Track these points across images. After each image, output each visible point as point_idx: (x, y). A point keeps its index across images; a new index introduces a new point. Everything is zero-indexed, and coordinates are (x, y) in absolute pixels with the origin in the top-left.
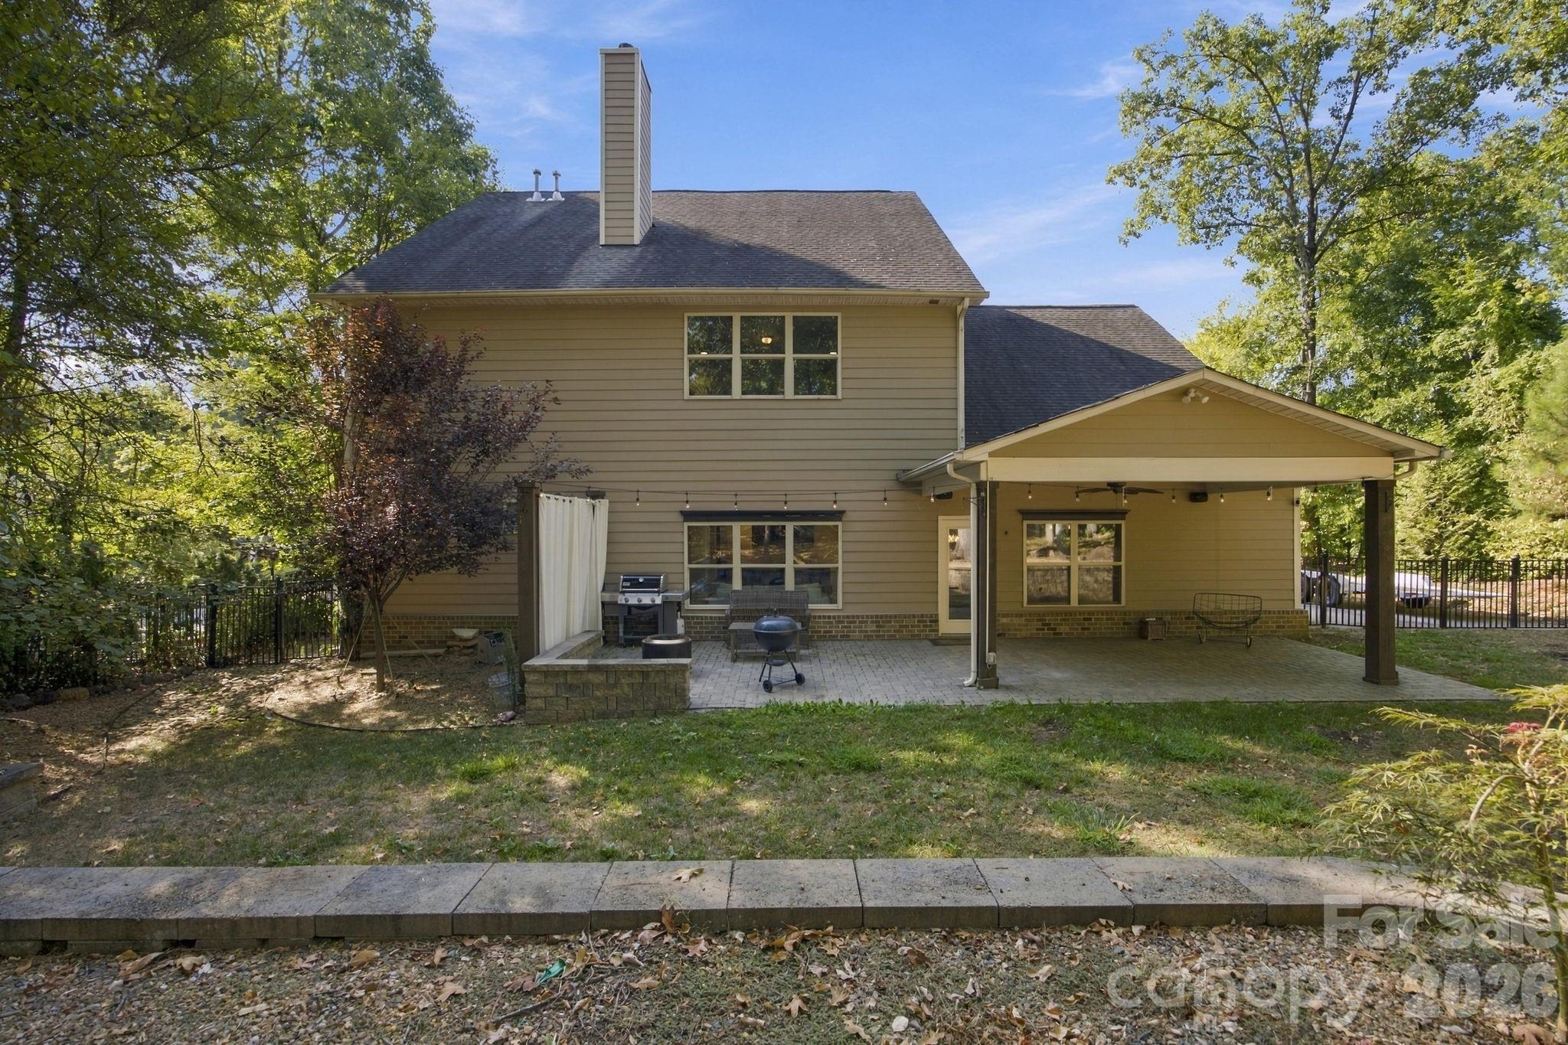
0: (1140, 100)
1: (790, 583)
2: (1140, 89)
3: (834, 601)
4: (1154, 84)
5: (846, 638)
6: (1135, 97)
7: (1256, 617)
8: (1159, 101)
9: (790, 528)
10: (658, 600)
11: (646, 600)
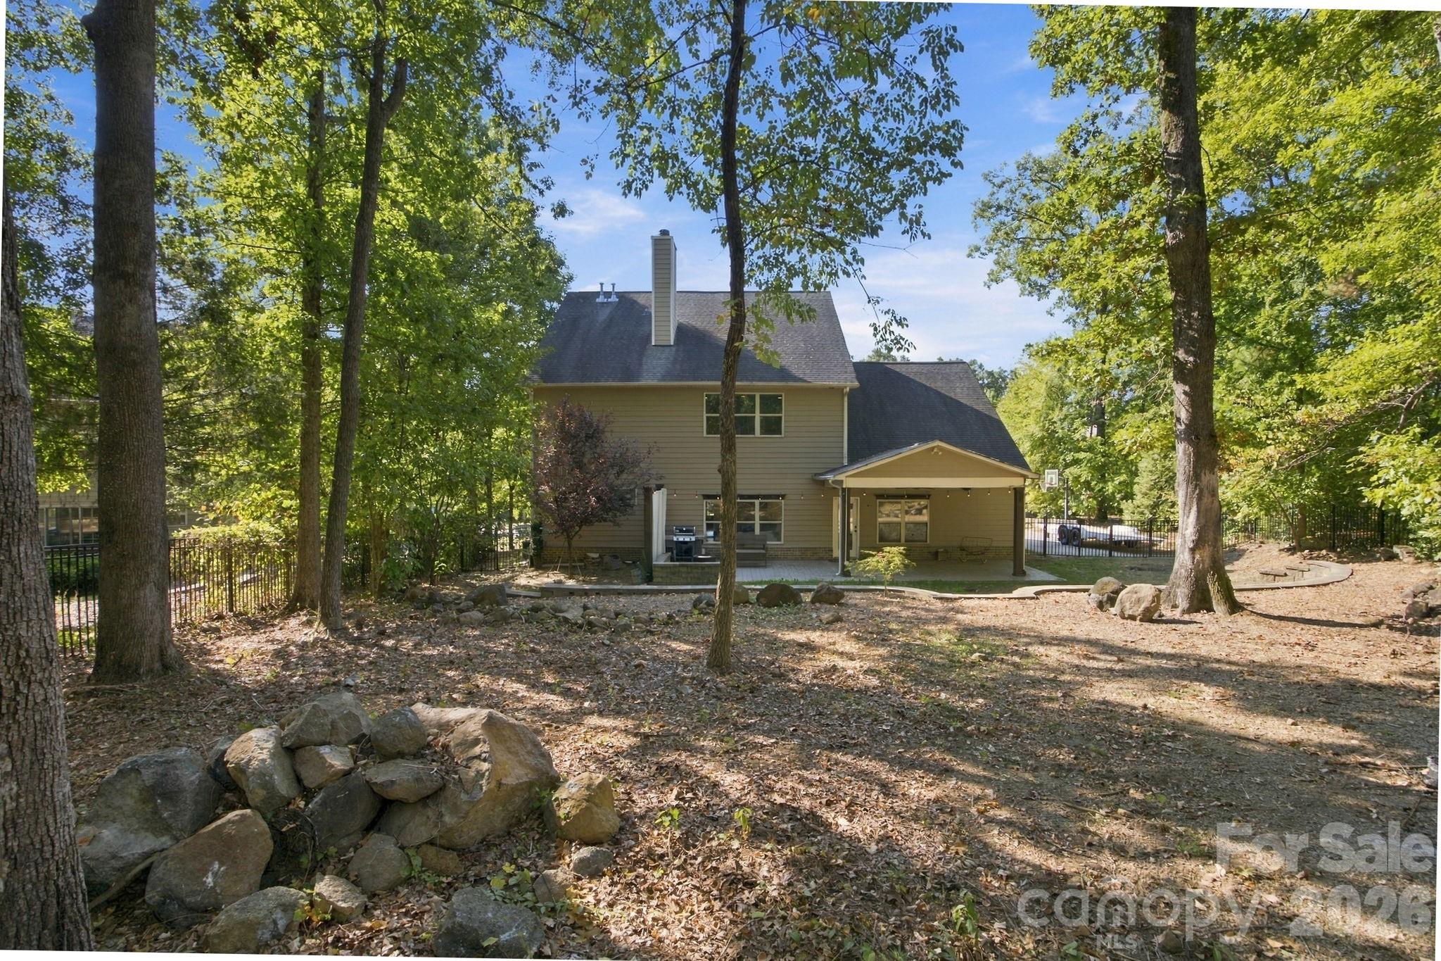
0: (986, 206)
1: (757, 531)
2: (986, 199)
3: (779, 540)
4: (996, 196)
5: (785, 558)
6: (984, 204)
7: (987, 549)
8: (999, 208)
9: (757, 502)
10: (693, 539)
11: (687, 539)
